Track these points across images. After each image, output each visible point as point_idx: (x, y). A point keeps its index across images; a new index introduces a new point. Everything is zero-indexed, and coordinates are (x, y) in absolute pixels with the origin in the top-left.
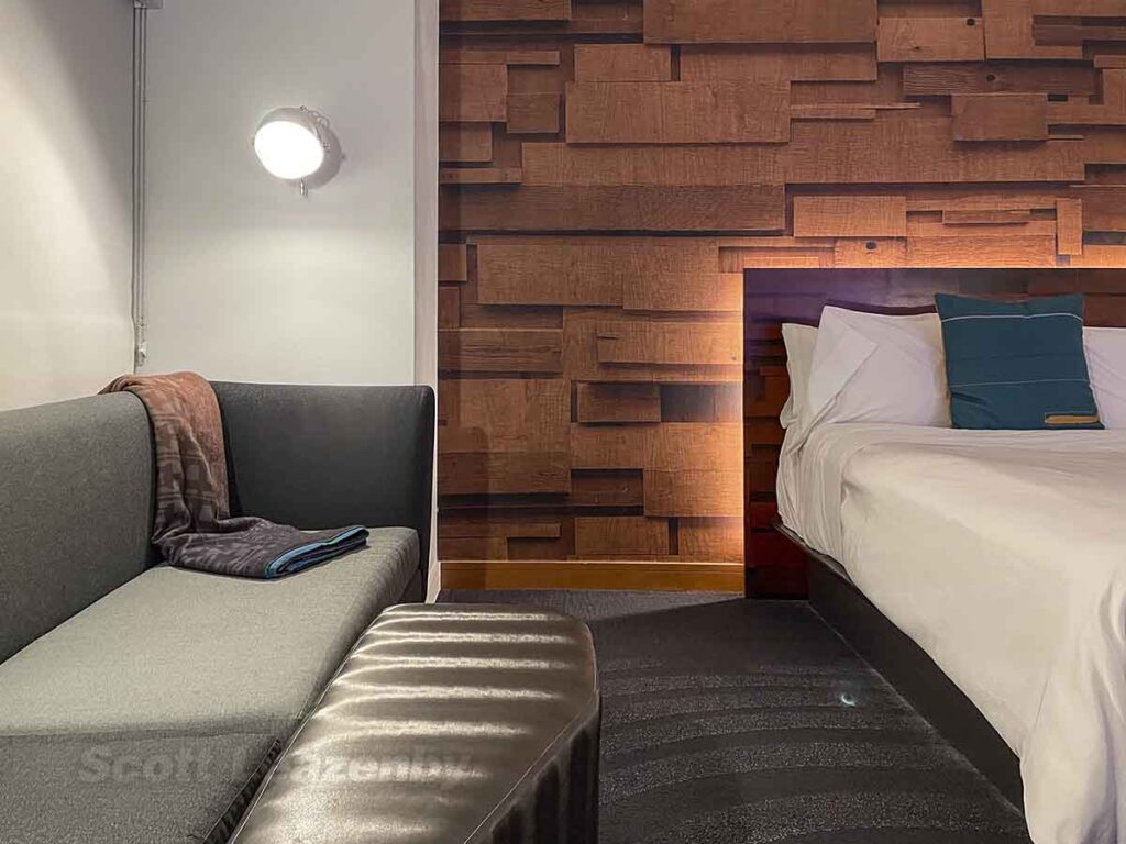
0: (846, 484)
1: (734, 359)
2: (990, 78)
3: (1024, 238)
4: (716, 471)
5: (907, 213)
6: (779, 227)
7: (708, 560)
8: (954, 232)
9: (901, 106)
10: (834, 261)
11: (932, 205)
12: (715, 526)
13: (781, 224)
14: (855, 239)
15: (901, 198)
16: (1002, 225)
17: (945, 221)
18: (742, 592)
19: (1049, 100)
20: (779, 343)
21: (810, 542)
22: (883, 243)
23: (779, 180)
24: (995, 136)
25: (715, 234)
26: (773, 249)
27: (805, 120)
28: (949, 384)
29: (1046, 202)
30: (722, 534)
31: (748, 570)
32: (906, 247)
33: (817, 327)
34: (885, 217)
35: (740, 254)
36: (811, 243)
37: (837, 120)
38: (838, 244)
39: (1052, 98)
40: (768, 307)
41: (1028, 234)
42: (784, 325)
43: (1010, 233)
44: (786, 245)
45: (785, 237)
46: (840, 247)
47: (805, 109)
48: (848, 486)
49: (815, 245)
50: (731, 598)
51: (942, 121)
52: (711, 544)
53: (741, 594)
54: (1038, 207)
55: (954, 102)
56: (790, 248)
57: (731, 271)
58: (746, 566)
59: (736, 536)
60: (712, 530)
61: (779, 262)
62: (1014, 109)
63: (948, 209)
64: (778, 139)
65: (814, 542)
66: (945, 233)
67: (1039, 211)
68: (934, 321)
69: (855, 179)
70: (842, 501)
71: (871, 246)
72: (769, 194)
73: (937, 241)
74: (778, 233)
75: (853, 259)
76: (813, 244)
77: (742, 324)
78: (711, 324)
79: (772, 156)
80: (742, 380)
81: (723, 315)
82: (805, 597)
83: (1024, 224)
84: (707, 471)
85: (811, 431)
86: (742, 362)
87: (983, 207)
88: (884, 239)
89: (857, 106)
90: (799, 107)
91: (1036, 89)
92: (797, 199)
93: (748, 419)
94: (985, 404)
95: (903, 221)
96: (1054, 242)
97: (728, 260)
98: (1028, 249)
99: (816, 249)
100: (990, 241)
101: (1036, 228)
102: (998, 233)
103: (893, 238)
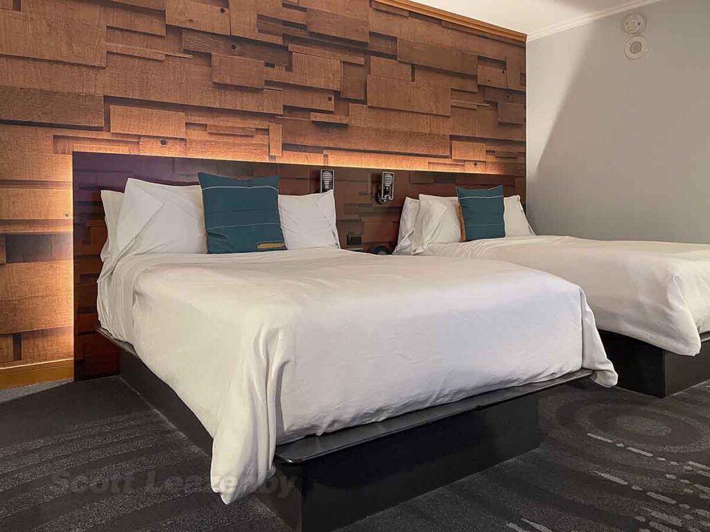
0: (136, 293)
1: (67, 215)
2: (234, 47)
3: (252, 144)
4: (54, 295)
5: (186, 123)
6: (100, 125)
7: (46, 360)
8: (214, 138)
9: (182, 55)
10: (139, 150)
11: (202, 120)
12: (52, 335)
13: (101, 123)
14: (153, 137)
15: (182, 114)
16: (241, 136)
17: (209, 131)
18: (73, 378)
19: (266, 66)
20: (99, 203)
21: (116, 335)
22: (170, 141)
23: (100, 93)
24: (236, 83)
25: (51, 126)
26: (95, 139)
27: (117, 54)
28: (206, 228)
29: (263, 124)
30: (57, 340)
31: (76, 362)
32: (185, 144)
33: (124, 192)
34: (172, 125)
35: (70, 141)
36: (123, 137)
37: (140, 58)
38: (142, 140)
39: (267, 65)
40: (92, 179)
41: (254, 142)
42: (102, 191)
43: (244, 141)
44: (105, 138)
45: (104, 133)
46: (143, 142)
47: (118, 47)
48: (137, 294)
49: (126, 139)
50: (63, 384)
51: (206, 69)
52: (49, 348)
53: (71, 379)
54: (260, 127)
55: (213, 58)
56: (108, 140)
57: (64, 153)
58: (74, 360)
59: (69, 339)
60: (49, 338)
61: (100, 148)
62: (246, 68)
63: (211, 123)
64: (97, 64)
65: (118, 334)
66: (207, 138)
67: (260, 129)
68: (198, 190)
69: (152, 99)
70: (133, 305)
71: (164, 143)
72: (92, 101)
73: (203, 143)
74: (99, 129)
75: (151, 150)
76: (123, 138)
77: (71, 191)
78: (49, 190)
79: (93, 75)
80: (72, 230)
81: (57, 184)
82: (118, 373)
83: (252, 136)
84: (46, 296)
85: (117, 262)
86: (72, 218)
87: (230, 124)
88: (170, 138)
89: (153, 50)
90: (113, 44)
91: (259, 58)
92: (112, 107)
93: (77, 258)
94: (225, 238)
95: (184, 129)
96: (268, 148)
97: (60, 146)
98: (255, 151)
99: (127, 142)
100: (235, 145)
101: (259, 139)
102: (239, 141)
103: (176, 139)
